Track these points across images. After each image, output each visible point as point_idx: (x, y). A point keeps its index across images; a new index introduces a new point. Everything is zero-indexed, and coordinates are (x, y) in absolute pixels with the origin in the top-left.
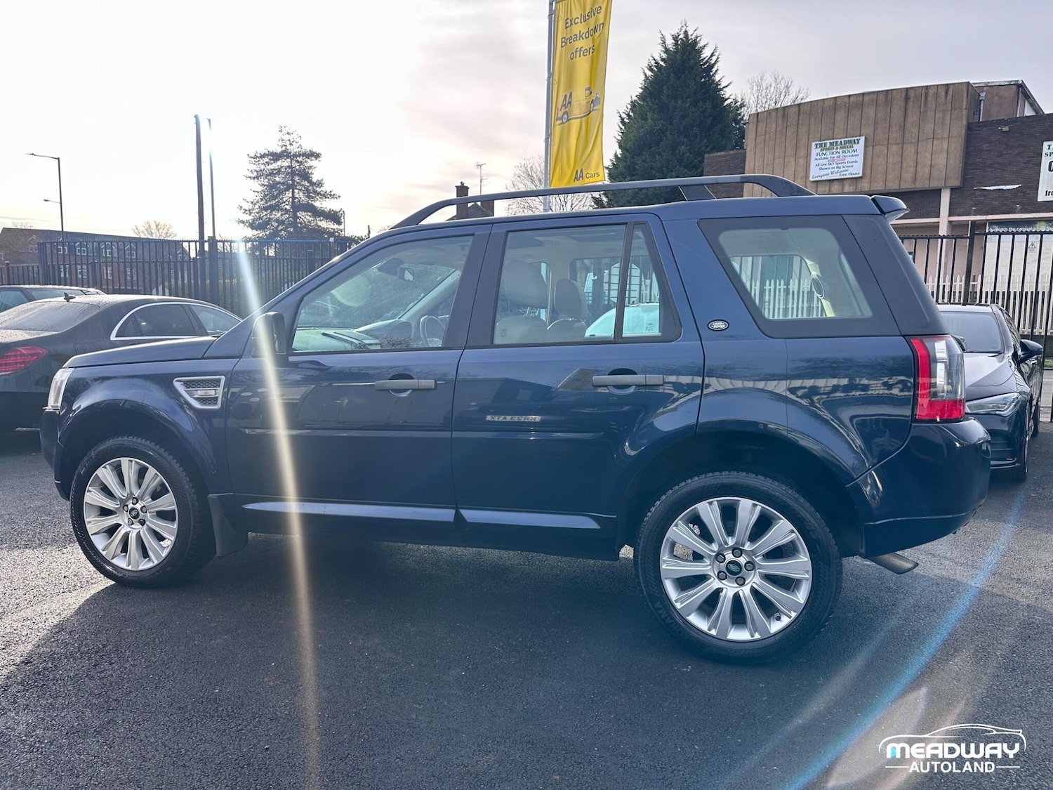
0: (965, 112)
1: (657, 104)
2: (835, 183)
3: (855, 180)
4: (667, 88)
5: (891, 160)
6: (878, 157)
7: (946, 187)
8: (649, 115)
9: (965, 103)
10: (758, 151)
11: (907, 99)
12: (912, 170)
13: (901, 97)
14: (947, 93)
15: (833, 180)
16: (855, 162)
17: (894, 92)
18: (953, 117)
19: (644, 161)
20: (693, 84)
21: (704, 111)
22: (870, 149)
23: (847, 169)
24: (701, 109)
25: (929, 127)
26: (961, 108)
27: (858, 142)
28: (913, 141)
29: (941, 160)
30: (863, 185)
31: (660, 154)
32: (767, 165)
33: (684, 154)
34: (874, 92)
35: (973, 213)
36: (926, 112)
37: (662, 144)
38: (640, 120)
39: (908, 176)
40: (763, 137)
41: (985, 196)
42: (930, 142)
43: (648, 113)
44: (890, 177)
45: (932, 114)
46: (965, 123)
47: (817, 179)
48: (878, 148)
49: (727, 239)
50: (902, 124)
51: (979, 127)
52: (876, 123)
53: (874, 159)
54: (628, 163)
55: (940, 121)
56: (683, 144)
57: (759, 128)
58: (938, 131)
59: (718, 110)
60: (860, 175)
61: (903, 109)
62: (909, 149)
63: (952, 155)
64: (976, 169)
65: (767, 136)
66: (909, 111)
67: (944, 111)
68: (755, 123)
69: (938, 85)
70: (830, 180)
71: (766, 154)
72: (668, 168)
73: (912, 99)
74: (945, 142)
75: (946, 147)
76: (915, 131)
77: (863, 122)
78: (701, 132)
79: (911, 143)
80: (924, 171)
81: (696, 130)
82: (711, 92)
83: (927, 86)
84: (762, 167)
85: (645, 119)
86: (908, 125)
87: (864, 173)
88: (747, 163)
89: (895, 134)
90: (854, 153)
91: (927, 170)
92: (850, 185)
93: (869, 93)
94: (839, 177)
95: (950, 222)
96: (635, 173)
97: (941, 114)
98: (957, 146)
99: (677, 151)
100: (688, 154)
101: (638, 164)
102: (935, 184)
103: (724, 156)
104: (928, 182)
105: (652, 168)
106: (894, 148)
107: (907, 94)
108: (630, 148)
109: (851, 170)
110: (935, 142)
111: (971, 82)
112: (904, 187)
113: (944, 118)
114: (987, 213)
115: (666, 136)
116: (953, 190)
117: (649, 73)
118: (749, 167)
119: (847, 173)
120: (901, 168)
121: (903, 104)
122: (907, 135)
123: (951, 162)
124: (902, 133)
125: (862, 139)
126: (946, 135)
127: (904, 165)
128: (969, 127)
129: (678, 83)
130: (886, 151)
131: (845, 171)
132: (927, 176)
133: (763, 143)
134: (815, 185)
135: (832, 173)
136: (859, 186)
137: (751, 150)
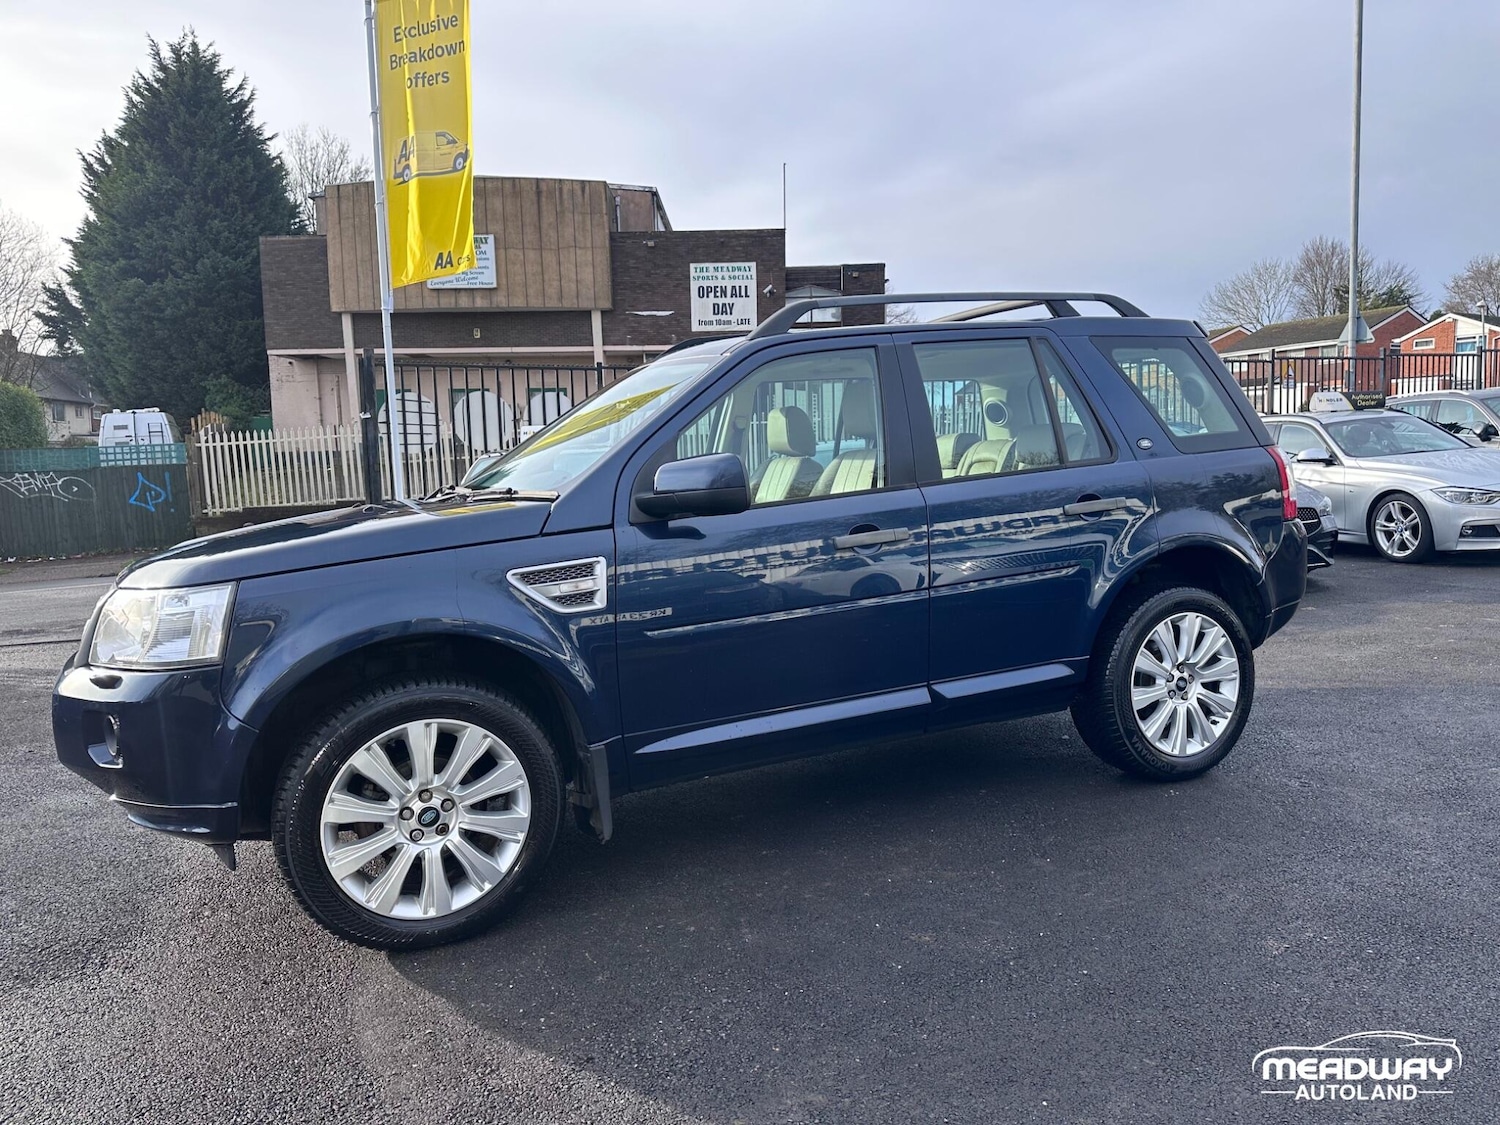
0: (606, 218)
1: (158, 149)
2: (463, 293)
3: (488, 292)
4: (175, 126)
5: (529, 268)
6: (514, 264)
7: (596, 309)
8: (149, 165)
9: (604, 207)
10: (345, 241)
11: (539, 193)
12: (556, 284)
13: (531, 188)
14: (583, 191)
15: (460, 289)
16: (485, 267)
17: (522, 181)
18: (594, 222)
19: (150, 236)
20: (220, 127)
21: (243, 172)
22: (502, 251)
23: (475, 276)
24: (238, 168)
25: (568, 232)
26: (601, 212)
27: (486, 242)
28: (553, 247)
29: (587, 275)
30: (499, 299)
31: (176, 228)
32: (362, 261)
33: (219, 233)
34: (497, 178)
35: (628, 341)
36: (563, 212)
37: (179, 213)
38: (130, 171)
39: (552, 291)
40: (351, 221)
41: (639, 323)
42: (572, 250)
43: (146, 162)
44: (531, 291)
45: (571, 215)
46: (607, 231)
47: (437, 287)
48: (511, 252)
49: (1117, 354)
50: (537, 224)
51: (622, 238)
52: (505, 219)
53: (509, 267)
54: (119, 237)
55: (581, 226)
56: (215, 217)
57: (344, 207)
58: (580, 238)
59: (264, 171)
60: (495, 285)
61: (536, 206)
62: (550, 258)
63: (599, 271)
64: (626, 289)
65: (357, 220)
66: (544, 208)
67: (583, 214)
68: (336, 199)
69: (572, 181)
70: (456, 289)
71: (358, 246)
72: (195, 252)
73: (544, 194)
74: (589, 253)
75: (590, 259)
76: (552, 233)
77: (489, 217)
78: (242, 203)
79: (551, 249)
80: (570, 287)
81: (234, 198)
82: (250, 143)
83: (560, 180)
84: (355, 264)
85: (142, 170)
86: (544, 226)
87: (498, 283)
88: (330, 255)
89: (530, 235)
90: (484, 256)
91: (573, 286)
92: (482, 298)
93: (492, 178)
94: (467, 287)
95: (605, 352)
96: (133, 254)
97: (581, 218)
98: (603, 258)
99: (207, 227)
100: (226, 233)
101: (138, 241)
102: (585, 305)
103: (292, 243)
104: (575, 301)
105: (165, 249)
106: (532, 255)
107: (538, 187)
108: (119, 213)
109: (481, 278)
110: (579, 252)
111: (608, 182)
112: (550, 305)
113: (584, 222)
114: (643, 343)
115: (185, 202)
116: (604, 313)
117: (136, 98)
118: (334, 262)
119: (477, 281)
120: (543, 281)
121: (535, 198)
122: (545, 239)
123: (599, 279)
124: (538, 235)
125: (491, 238)
126: (589, 245)
127: (546, 277)
128: (613, 237)
129: (193, 122)
130: (522, 257)
131: (473, 278)
132: (574, 293)
133: (351, 228)
134: (435, 294)
135: (457, 280)
136: (495, 299)
137: (334, 238)
